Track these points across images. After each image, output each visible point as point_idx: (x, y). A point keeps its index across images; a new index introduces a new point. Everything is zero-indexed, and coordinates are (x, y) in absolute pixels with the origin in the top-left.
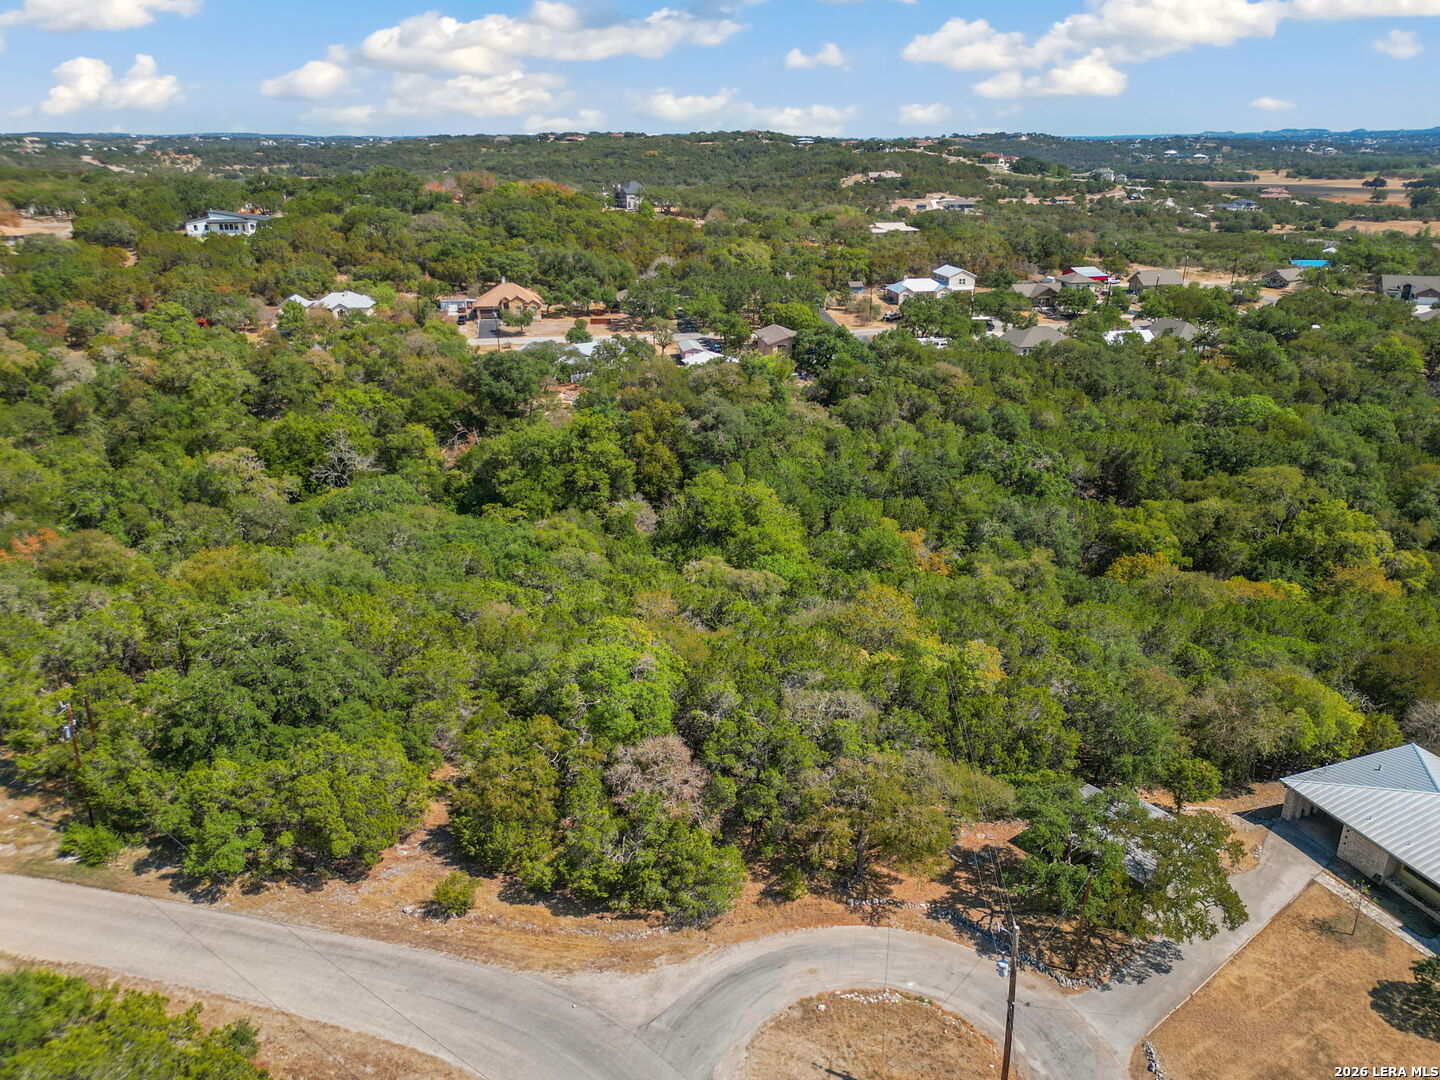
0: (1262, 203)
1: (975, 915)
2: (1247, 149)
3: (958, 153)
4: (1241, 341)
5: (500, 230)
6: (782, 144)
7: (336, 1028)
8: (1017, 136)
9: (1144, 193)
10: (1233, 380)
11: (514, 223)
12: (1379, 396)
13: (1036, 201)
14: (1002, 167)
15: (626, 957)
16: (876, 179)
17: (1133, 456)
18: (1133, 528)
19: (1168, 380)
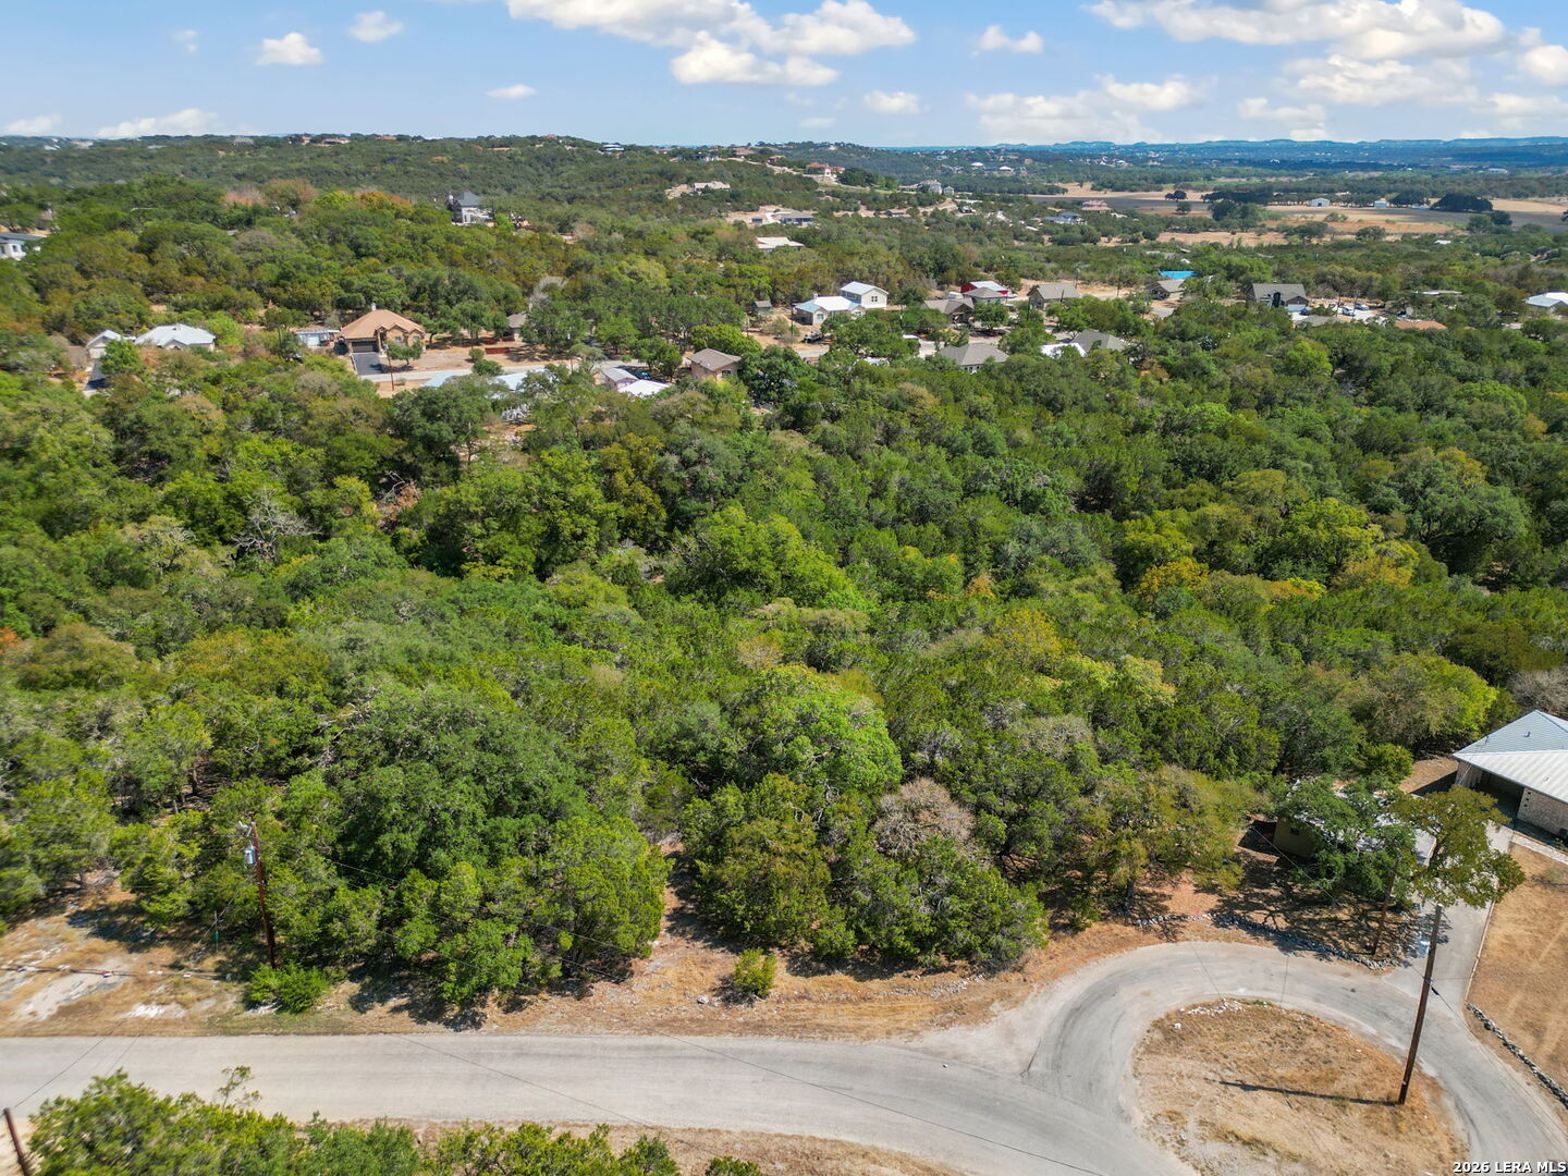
0: (1087, 216)
1: (1257, 917)
2: (1047, 162)
3: (781, 163)
4: (1171, 352)
5: (343, 247)
6: (589, 151)
7: (717, 1132)
8: (825, 145)
9: (975, 206)
10: (1174, 389)
11: (361, 241)
12: (1301, 399)
13: (871, 214)
14: (829, 178)
15: (960, 1010)
16: (704, 191)
17: (1117, 469)
18: (1151, 539)
19: (1117, 392)
